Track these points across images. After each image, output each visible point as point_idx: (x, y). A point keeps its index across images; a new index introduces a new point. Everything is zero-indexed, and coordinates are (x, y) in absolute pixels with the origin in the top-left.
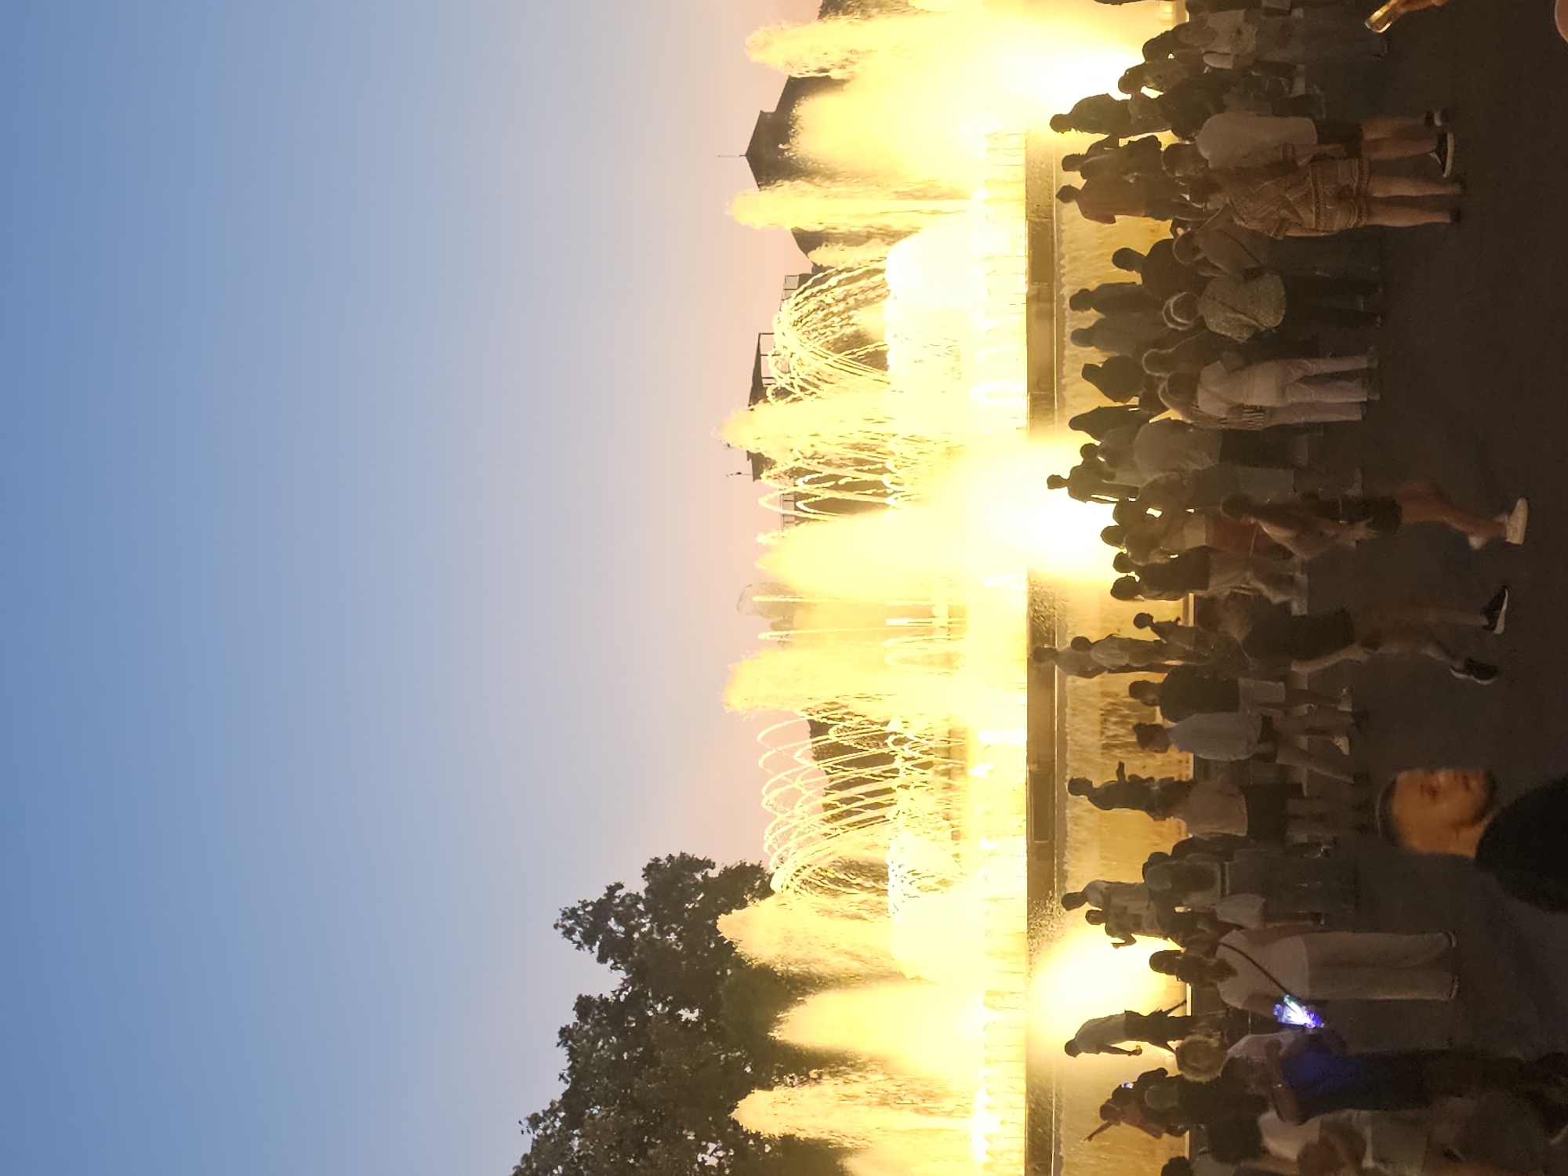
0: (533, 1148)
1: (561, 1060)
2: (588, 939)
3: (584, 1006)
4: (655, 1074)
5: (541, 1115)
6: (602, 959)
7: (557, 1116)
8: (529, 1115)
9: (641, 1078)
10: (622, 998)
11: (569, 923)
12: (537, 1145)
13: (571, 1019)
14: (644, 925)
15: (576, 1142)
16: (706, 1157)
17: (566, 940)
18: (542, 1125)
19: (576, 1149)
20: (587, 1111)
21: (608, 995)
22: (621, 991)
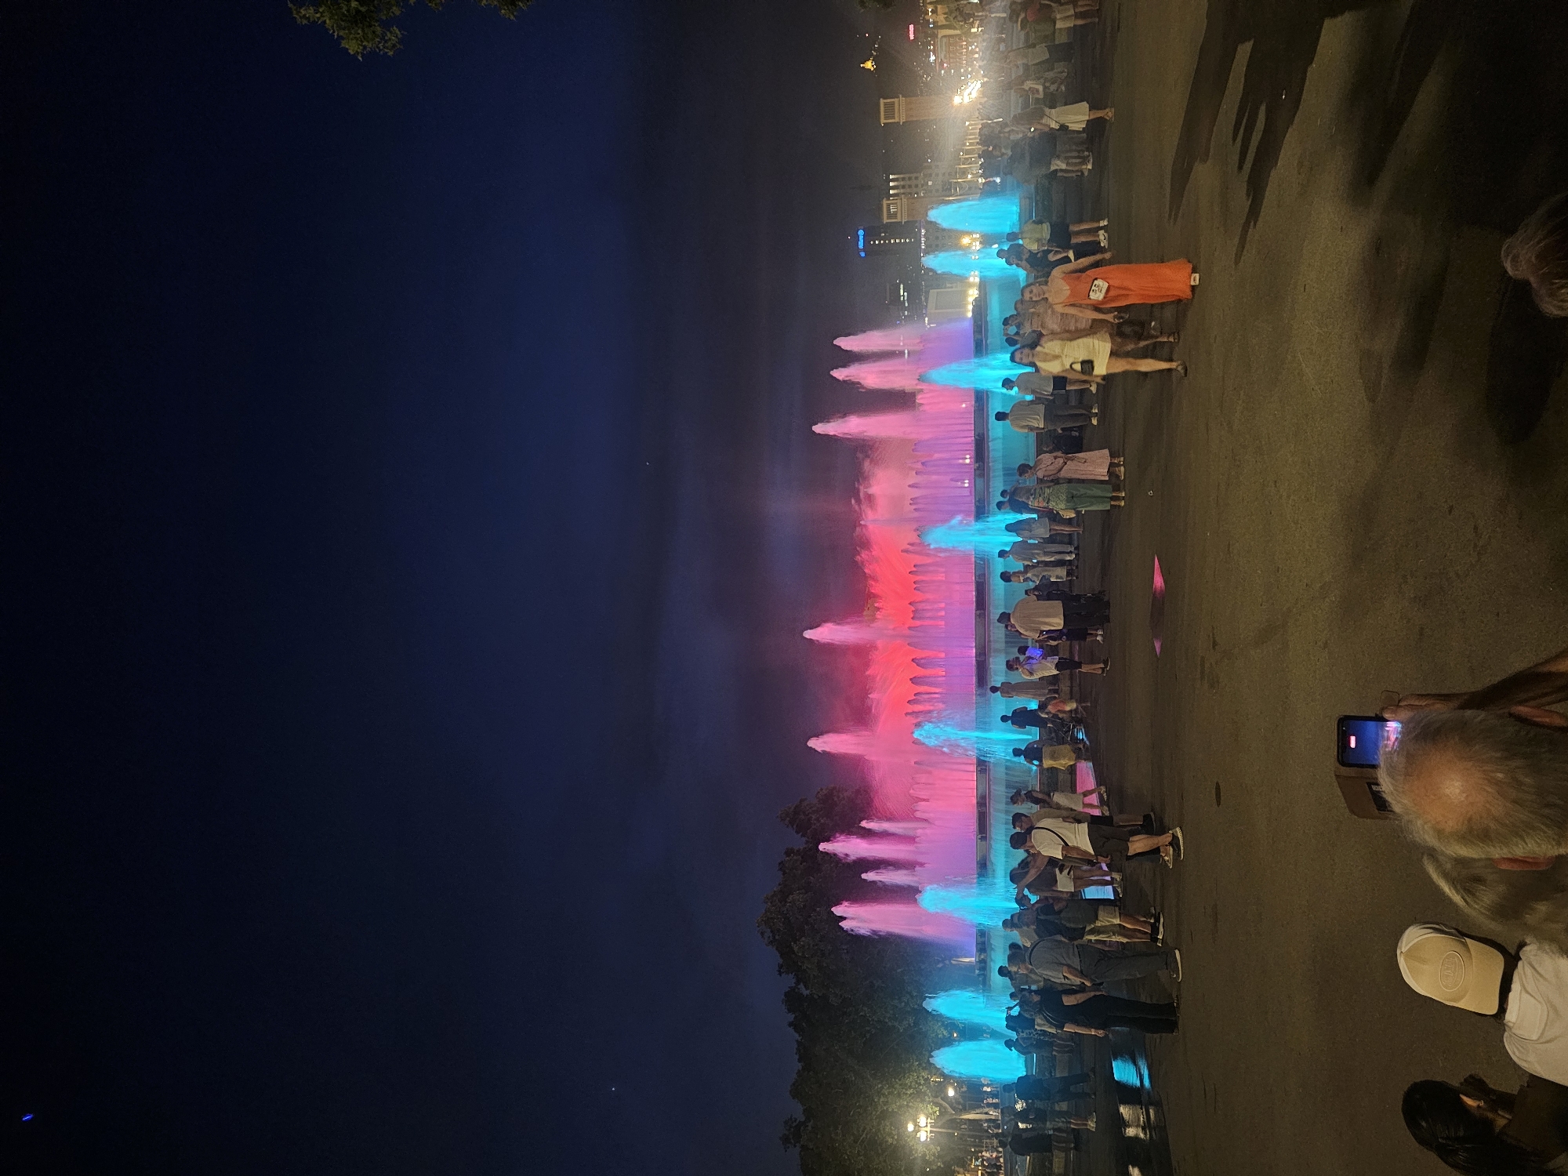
0: (766, 910)
1: (778, 875)
11: (782, 815)
13: (783, 858)
17: (781, 824)
18: (770, 901)
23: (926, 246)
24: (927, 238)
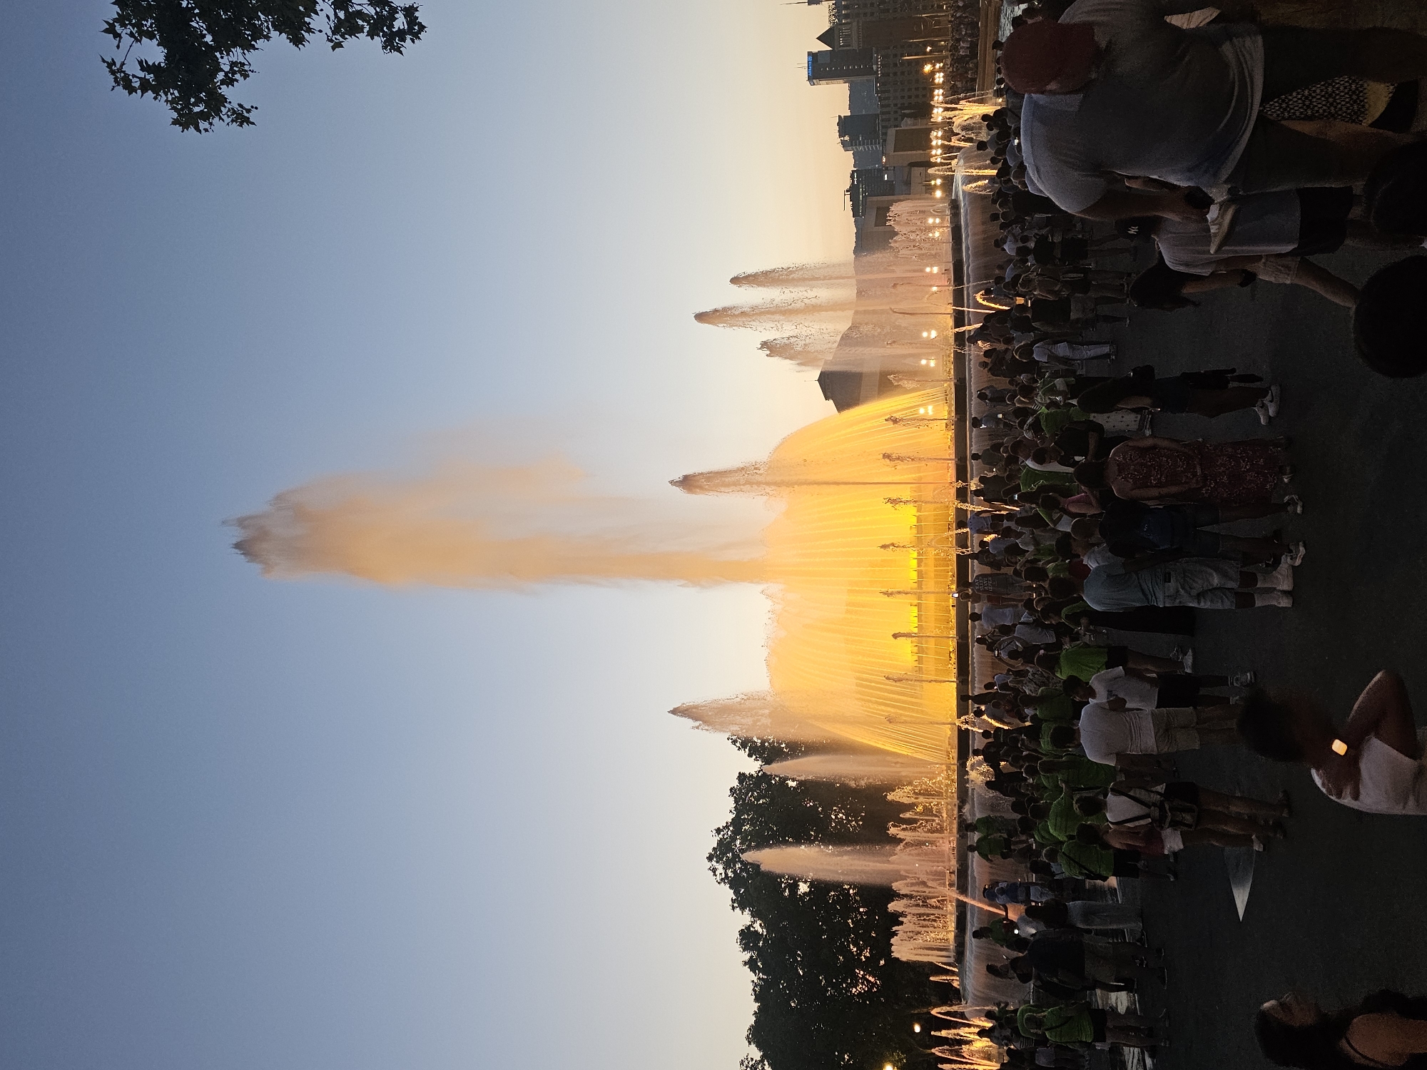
1: (731, 803)
2: (744, 745)
3: (742, 777)
5: (721, 828)
6: (750, 755)
7: (729, 829)
8: (716, 828)
10: (760, 774)
11: (734, 738)
12: (720, 842)
14: (770, 740)
15: (738, 842)
19: (738, 846)
20: (744, 828)
21: (754, 773)
22: (759, 771)
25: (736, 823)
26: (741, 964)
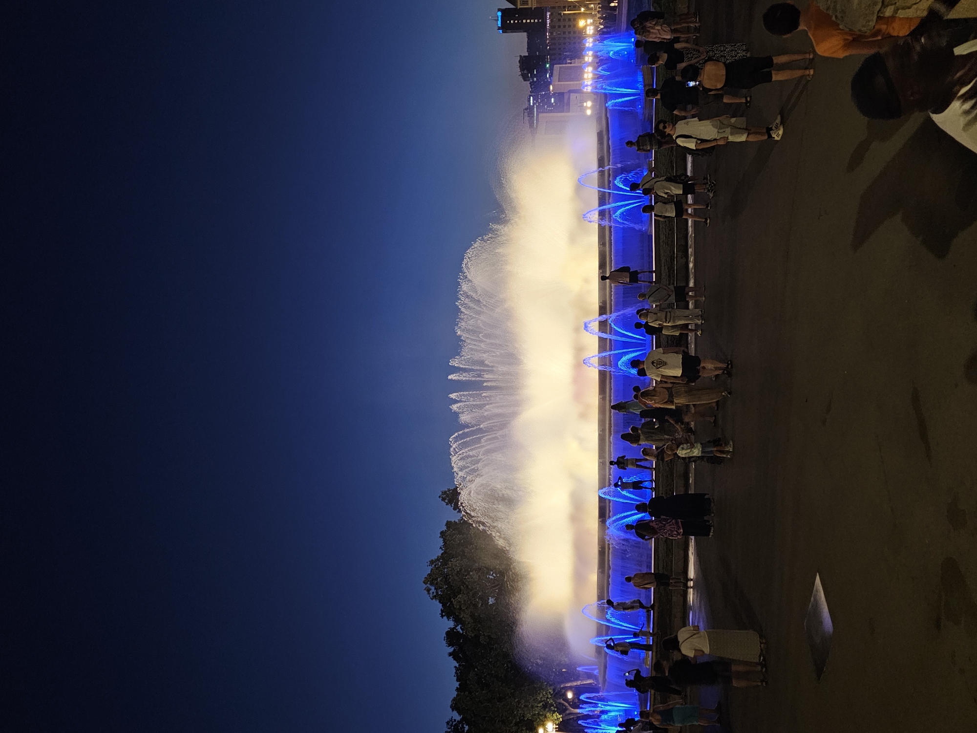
0: (431, 571)
1: (441, 542)
2: (450, 501)
3: (448, 524)
4: (473, 547)
5: (434, 560)
6: (454, 509)
7: (439, 561)
8: (430, 559)
9: (467, 548)
11: (444, 496)
13: (445, 528)
16: (491, 577)
17: (443, 502)
18: (435, 564)
20: (450, 560)
21: (457, 521)
23: (552, 26)
24: (551, 21)
25: (445, 558)
26: (447, 655)
